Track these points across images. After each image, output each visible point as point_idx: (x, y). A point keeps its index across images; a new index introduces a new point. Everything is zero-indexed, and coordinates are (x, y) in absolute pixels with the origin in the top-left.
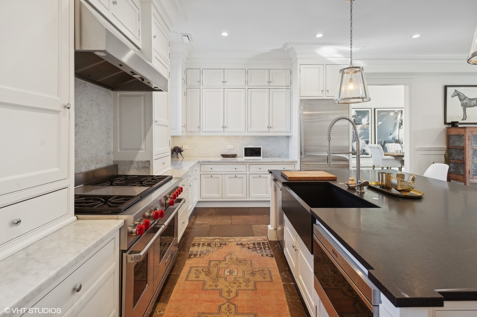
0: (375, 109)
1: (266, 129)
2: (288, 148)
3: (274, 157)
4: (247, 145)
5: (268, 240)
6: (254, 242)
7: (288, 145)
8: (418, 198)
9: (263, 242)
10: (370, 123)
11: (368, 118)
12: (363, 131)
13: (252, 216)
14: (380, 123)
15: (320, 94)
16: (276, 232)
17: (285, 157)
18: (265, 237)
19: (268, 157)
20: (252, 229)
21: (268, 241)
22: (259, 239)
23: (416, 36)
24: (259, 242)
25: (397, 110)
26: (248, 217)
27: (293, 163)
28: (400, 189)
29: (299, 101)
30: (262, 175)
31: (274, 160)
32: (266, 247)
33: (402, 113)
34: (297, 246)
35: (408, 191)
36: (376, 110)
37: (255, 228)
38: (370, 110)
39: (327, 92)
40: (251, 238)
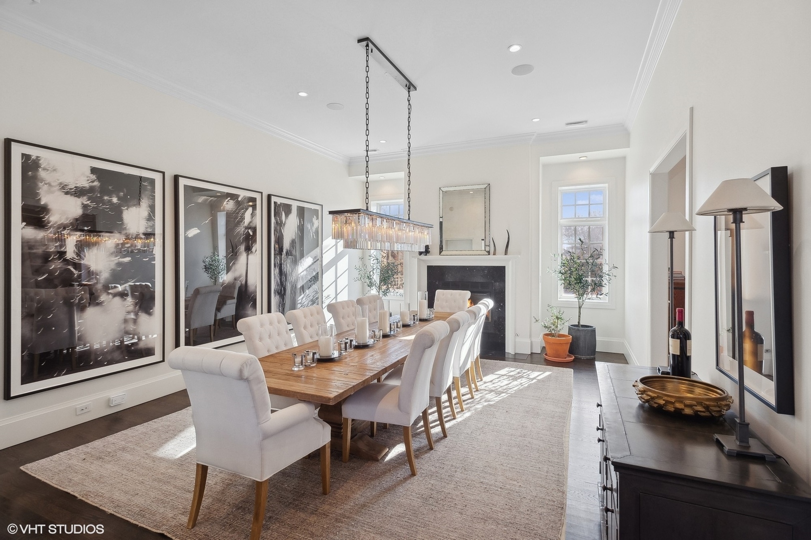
0: (176, 178)
10: (158, 230)
11: (152, 208)
12: (127, 259)
14: (195, 231)
25: (242, 194)
33: (254, 207)
36: (182, 182)
38: (158, 178)
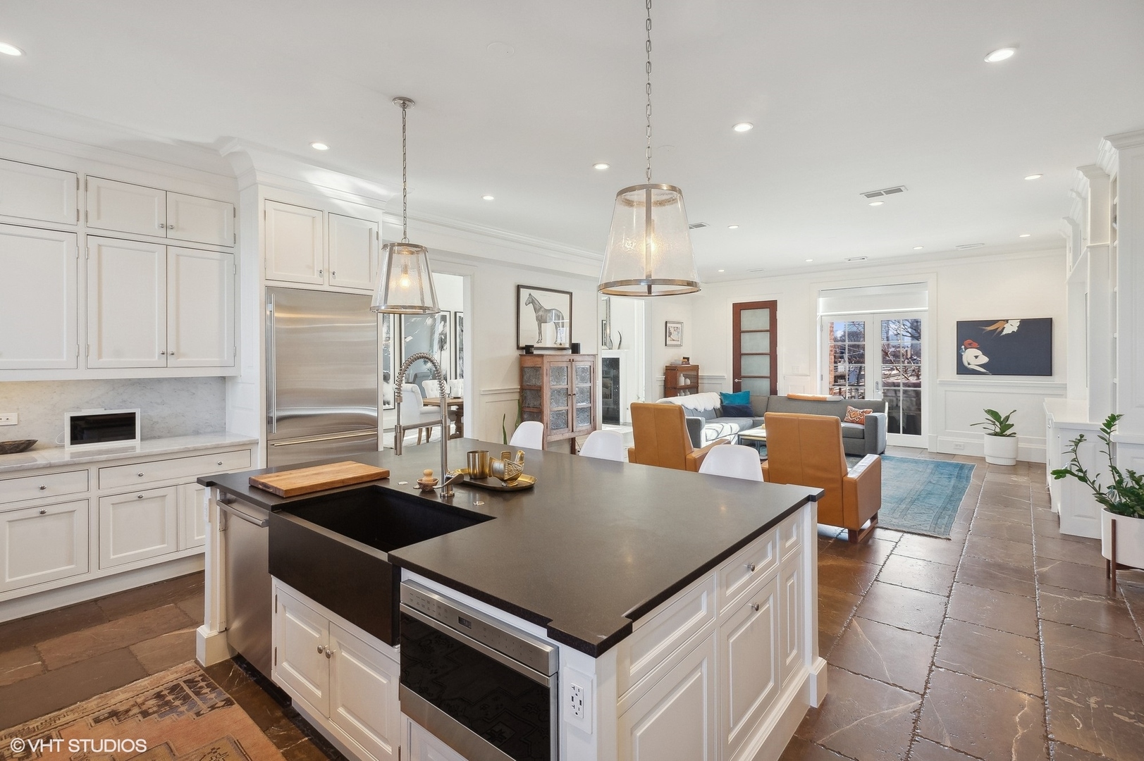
1: (156, 359)
2: (223, 409)
3: (180, 436)
4: (78, 408)
5: (201, 666)
6: (157, 690)
7: (224, 400)
8: (528, 489)
9: (189, 677)
13: (121, 621)
14: (409, 339)
15: (316, 278)
16: (227, 637)
17: (214, 432)
18: (190, 664)
19: (160, 437)
20: (135, 657)
21: (202, 672)
22: (171, 676)
23: (489, 198)
24: (175, 683)
26: (106, 629)
27: (248, 446)
28: (506, 477)
29: (264, 289)
30: (143, 494)
31: (190, 446)
32: (201, 687)
34: (332, 645)
35: (514, 479)
37: (145, 650)
39: (331, 275)
40: (144, 682)
